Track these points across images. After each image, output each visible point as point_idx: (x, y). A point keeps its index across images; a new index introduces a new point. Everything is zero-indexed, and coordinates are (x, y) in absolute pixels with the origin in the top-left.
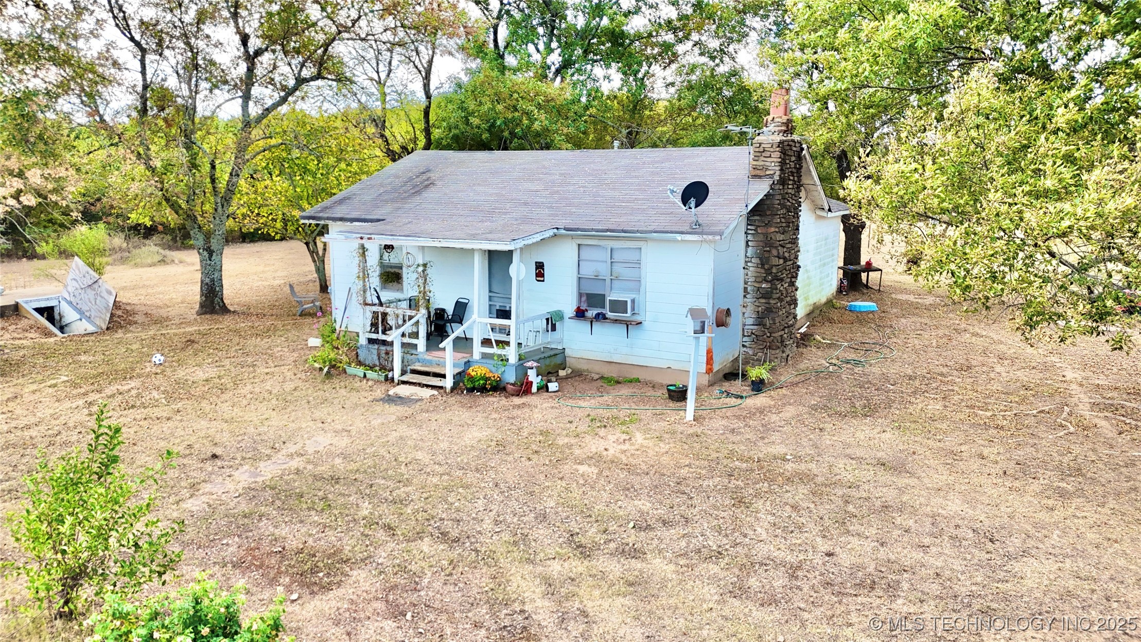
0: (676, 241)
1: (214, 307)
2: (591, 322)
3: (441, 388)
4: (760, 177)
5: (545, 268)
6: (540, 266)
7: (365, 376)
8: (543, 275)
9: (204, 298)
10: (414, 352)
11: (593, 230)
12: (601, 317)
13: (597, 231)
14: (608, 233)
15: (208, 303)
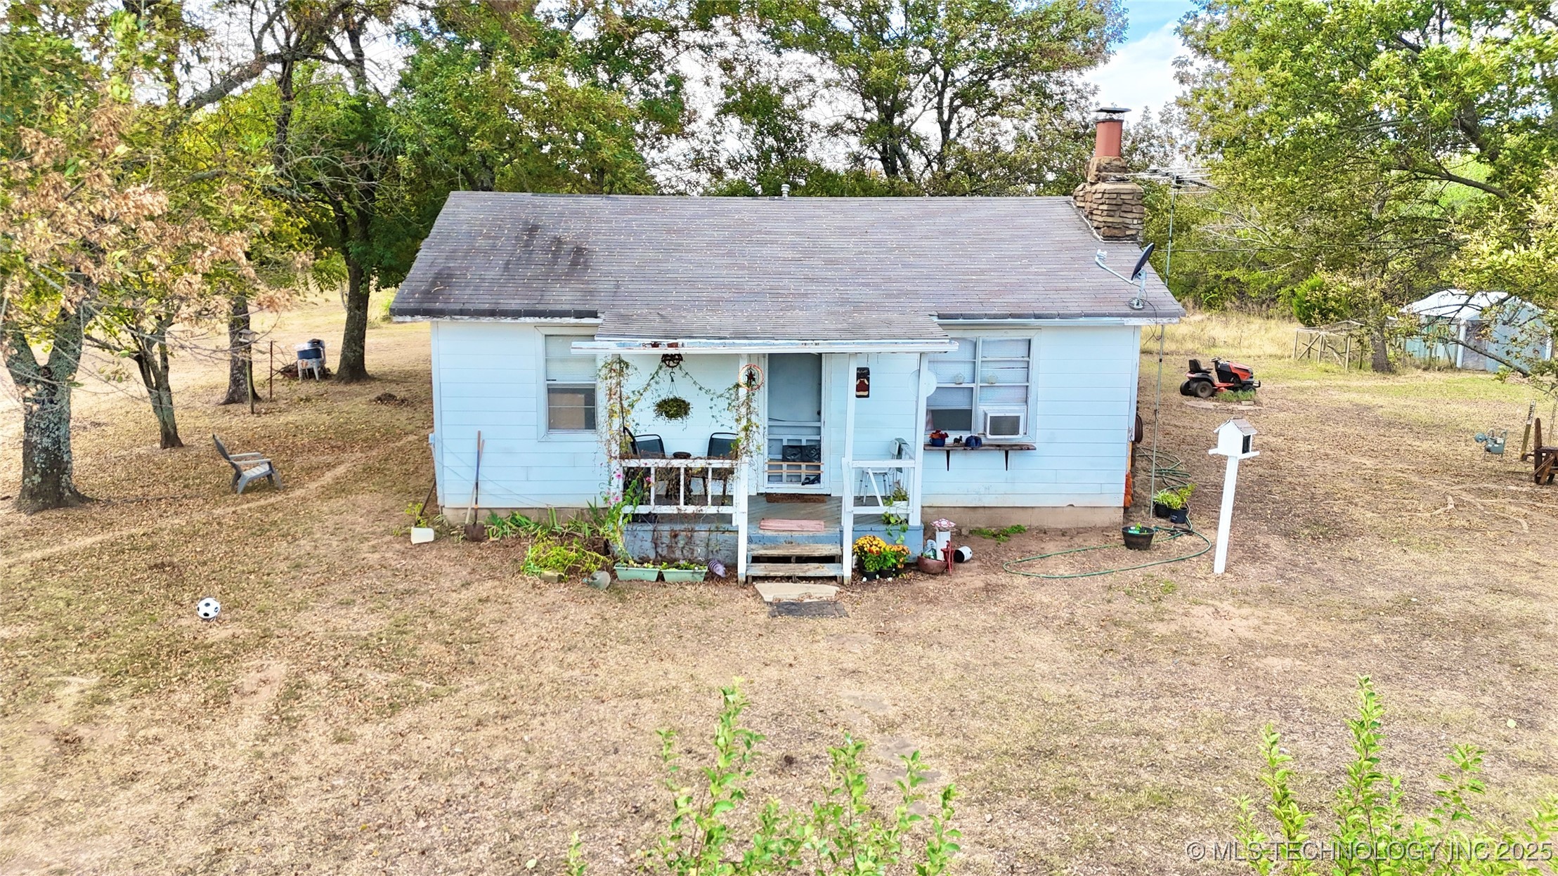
0: (1123, 326)
1: (62, 495)
2: (948, 452)
3: (834, 578)
4: (1118, 238)
5: (871, 376)
6: (863, 374)
7: (661, 577)
8: (867, 388)
9: (37, 479)
10: (727, 526)
11: (987, 316)
12: (973, 444)
13: (995, 317)
14: (1010, 320)
15: (48, 487)
